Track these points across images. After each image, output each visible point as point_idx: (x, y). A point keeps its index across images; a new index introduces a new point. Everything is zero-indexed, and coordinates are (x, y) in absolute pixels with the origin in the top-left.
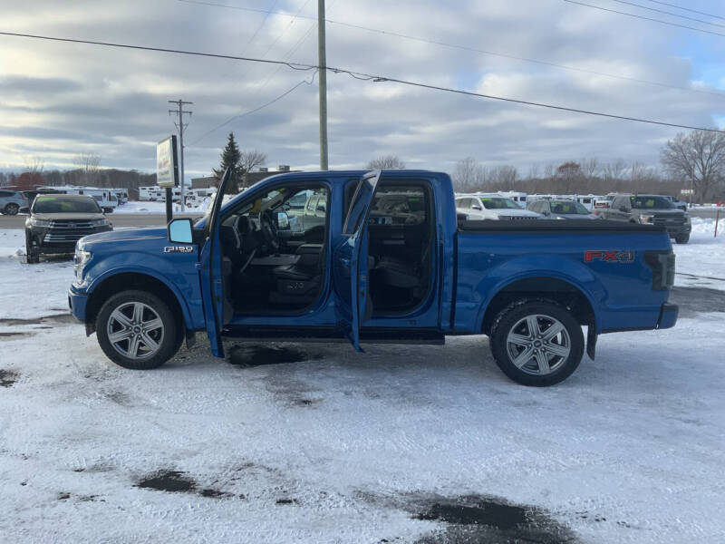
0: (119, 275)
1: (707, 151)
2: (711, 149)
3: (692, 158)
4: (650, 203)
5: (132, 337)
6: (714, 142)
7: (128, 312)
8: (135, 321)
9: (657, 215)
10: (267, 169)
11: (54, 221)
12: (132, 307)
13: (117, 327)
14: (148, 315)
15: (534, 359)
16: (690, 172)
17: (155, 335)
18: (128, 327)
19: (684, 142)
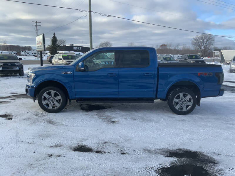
0: (46, 81)
1: (205, 41)
2: (206, 40)
3: (201, 43)
4: (194, 57)
5: (50, 102)
6: (207, 38)
7: (49, 94)
8: (51, 97)
9: (196, 61)
10: (65, 45)
11: (3, 63)
12: (51, 92)
13: (45, 99)
14: (56, 95)
15: (182, 106)
16: (200, 48)
17: (58, 101)
18: (49, 99)
19: (198, 38)
